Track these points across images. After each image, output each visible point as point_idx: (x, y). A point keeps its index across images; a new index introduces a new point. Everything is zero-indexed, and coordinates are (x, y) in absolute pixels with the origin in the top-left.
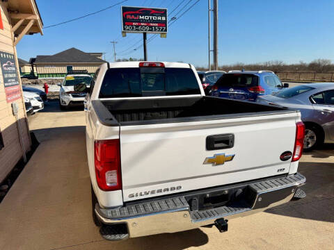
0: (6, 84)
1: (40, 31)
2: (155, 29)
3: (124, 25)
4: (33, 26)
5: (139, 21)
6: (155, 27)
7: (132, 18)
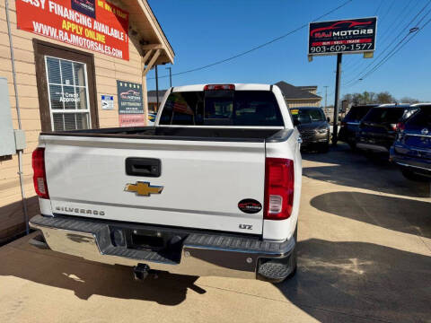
0: (122, 112)
1: (169, 61)
2: (355, 47)
3: (310, 46)
4: (160, 56)
5: (332, 39)
6: (355, 44)
7: (323, 36)
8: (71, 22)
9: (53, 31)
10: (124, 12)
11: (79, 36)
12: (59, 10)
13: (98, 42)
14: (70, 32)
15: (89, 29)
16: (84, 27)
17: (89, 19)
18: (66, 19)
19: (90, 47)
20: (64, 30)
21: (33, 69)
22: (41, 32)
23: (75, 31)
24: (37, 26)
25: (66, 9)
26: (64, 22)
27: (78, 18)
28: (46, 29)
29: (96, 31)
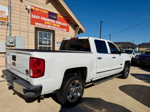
4: (79, 30)
8: (48, 22)
9: (41, 25)
10: (68, 18)
11: (50, 25)
12: (44, 19)
13: (57, 27)
14: (47, 25)
15: (54, 23)
16: (52, 23)
17: (54, 21)
18: (46, 21)
19: (54, 28)
20: (45, 24)
21: (34, 34)
22: (38, 25)
23: (49, 24)
24: (36, 24)
25: (46, 19)
26: (45, 22)
27: (50, 21)
28: (39, 24)
29: (56, 24)
